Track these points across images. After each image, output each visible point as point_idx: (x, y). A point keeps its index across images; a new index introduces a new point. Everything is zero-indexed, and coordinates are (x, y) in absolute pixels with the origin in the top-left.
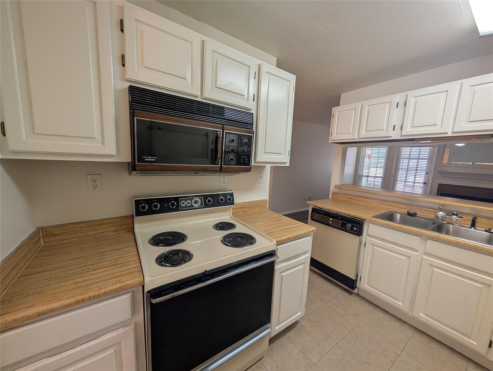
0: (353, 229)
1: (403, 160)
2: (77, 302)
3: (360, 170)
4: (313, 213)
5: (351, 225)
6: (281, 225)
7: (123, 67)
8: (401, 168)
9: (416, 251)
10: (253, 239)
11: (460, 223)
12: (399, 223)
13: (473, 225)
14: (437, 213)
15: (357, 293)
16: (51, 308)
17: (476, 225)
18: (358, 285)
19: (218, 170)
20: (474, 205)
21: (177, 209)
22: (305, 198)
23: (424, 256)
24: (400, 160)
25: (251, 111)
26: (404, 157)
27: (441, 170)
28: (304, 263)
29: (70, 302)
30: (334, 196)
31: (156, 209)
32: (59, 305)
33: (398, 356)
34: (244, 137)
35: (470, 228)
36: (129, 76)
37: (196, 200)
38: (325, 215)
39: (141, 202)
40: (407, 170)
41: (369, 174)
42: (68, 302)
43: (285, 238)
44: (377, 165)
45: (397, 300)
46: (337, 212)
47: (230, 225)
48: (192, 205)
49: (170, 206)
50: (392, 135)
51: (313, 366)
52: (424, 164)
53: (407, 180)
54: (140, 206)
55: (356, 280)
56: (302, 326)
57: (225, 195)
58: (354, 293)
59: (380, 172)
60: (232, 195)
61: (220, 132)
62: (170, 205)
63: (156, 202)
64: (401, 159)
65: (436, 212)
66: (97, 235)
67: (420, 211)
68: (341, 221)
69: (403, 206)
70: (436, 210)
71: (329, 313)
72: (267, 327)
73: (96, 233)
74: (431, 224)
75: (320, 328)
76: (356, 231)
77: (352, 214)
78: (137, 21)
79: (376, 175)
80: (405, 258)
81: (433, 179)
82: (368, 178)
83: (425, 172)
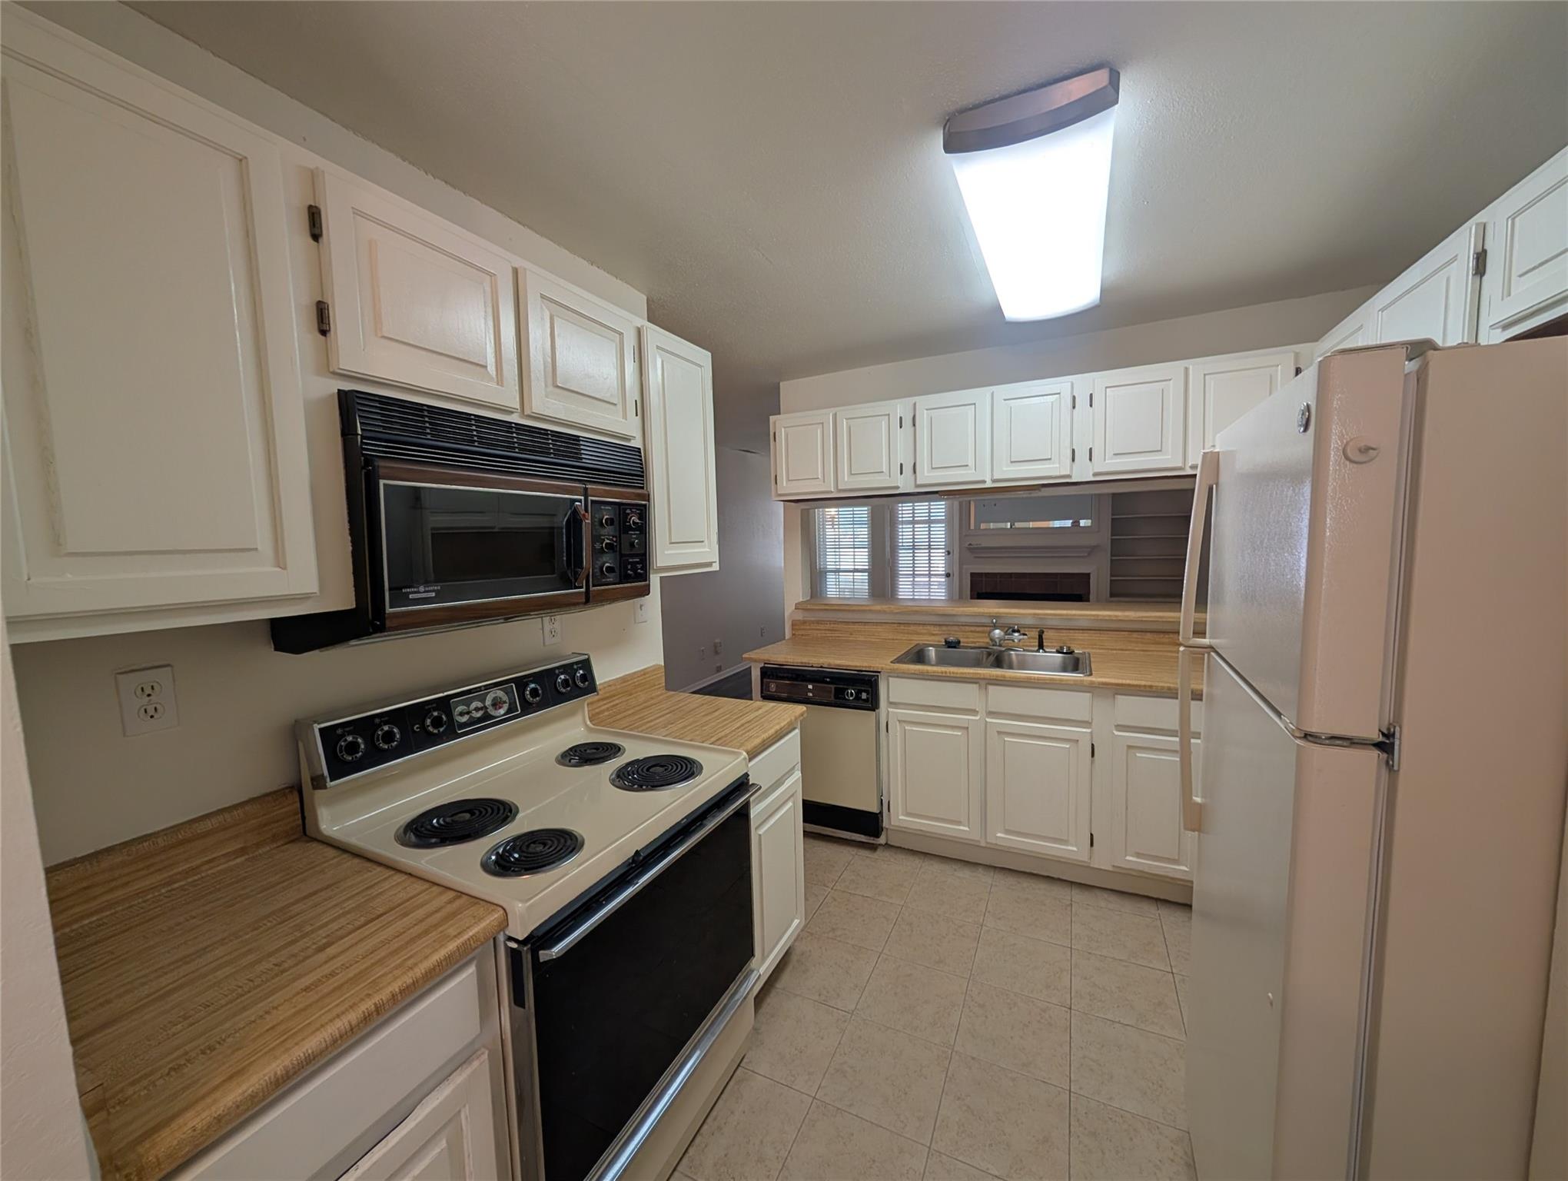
0: (861, 699)
1: (904, 526)
2: (365, 1019)
3: (819, 556)
4: (765, 680)
5: (852, 690)
6: (729, 718)
7: (321, 336)
8: (901, 545)
9: (974, 712)
10: (694, 762)
11: (1023, 646)
12: (937, 664)
13: (1041, 646)
14: (992, 634)
15: (886, 844)
16: (304, 1054)
17: (1045, 644)
18: (885, 824)
19: (580, 601)
20: (1035, 608)
21: (452, 731)
22: (703, 651)
23: (988, 720)
24: (897, 528)
25: (632, 441)
26: (904, 519)
27: (970, 544)
28: (792, 795)
29: (349, 1022)
30: (798, 630)
31: (391, 746)
32: (324, 1039)
33: (982, 926)
34: (631, 509)
35: (1038, 651)
36: (347, 362)
37: (496, 697)
38: (796, 679)
39: (339, 731)
40: (914, 549)
41: (839, 565)
42: (344, 1024)
43: (757, 741)
44: (854, 541)
45: (959, 823)
46: (821, 667)
47: (605, 748)
48: (487, 717)
49: (431, 729)
50: (900, 484)
51: (851, 1017)
52: (939, 533)
53: (916, 573)
54: (341, 746)
55: (881, 813)
56: (802, 954)
57: (568, 669)
58: (880, 845)
59: (863, 558)
60: (586, 664)
61: (580, 501)
62: (428, 726)
63: (349, 733)
65: (990, 632)
66: (175, 883)
67: (964, 635)
68: (833, 686)
69: (936, 630)
70: (988, 628)
71: (846, 905)
72: (748, 969)
73: (170, 877)
74: (985, 657)
75: (840, 941)
76: (866, 700)
77: (850, 663)
78: (357, 214)
79: (855, 565)
80: (960, 734)
81: (961, 564)
82: (839, 575)
83: (944, 551)
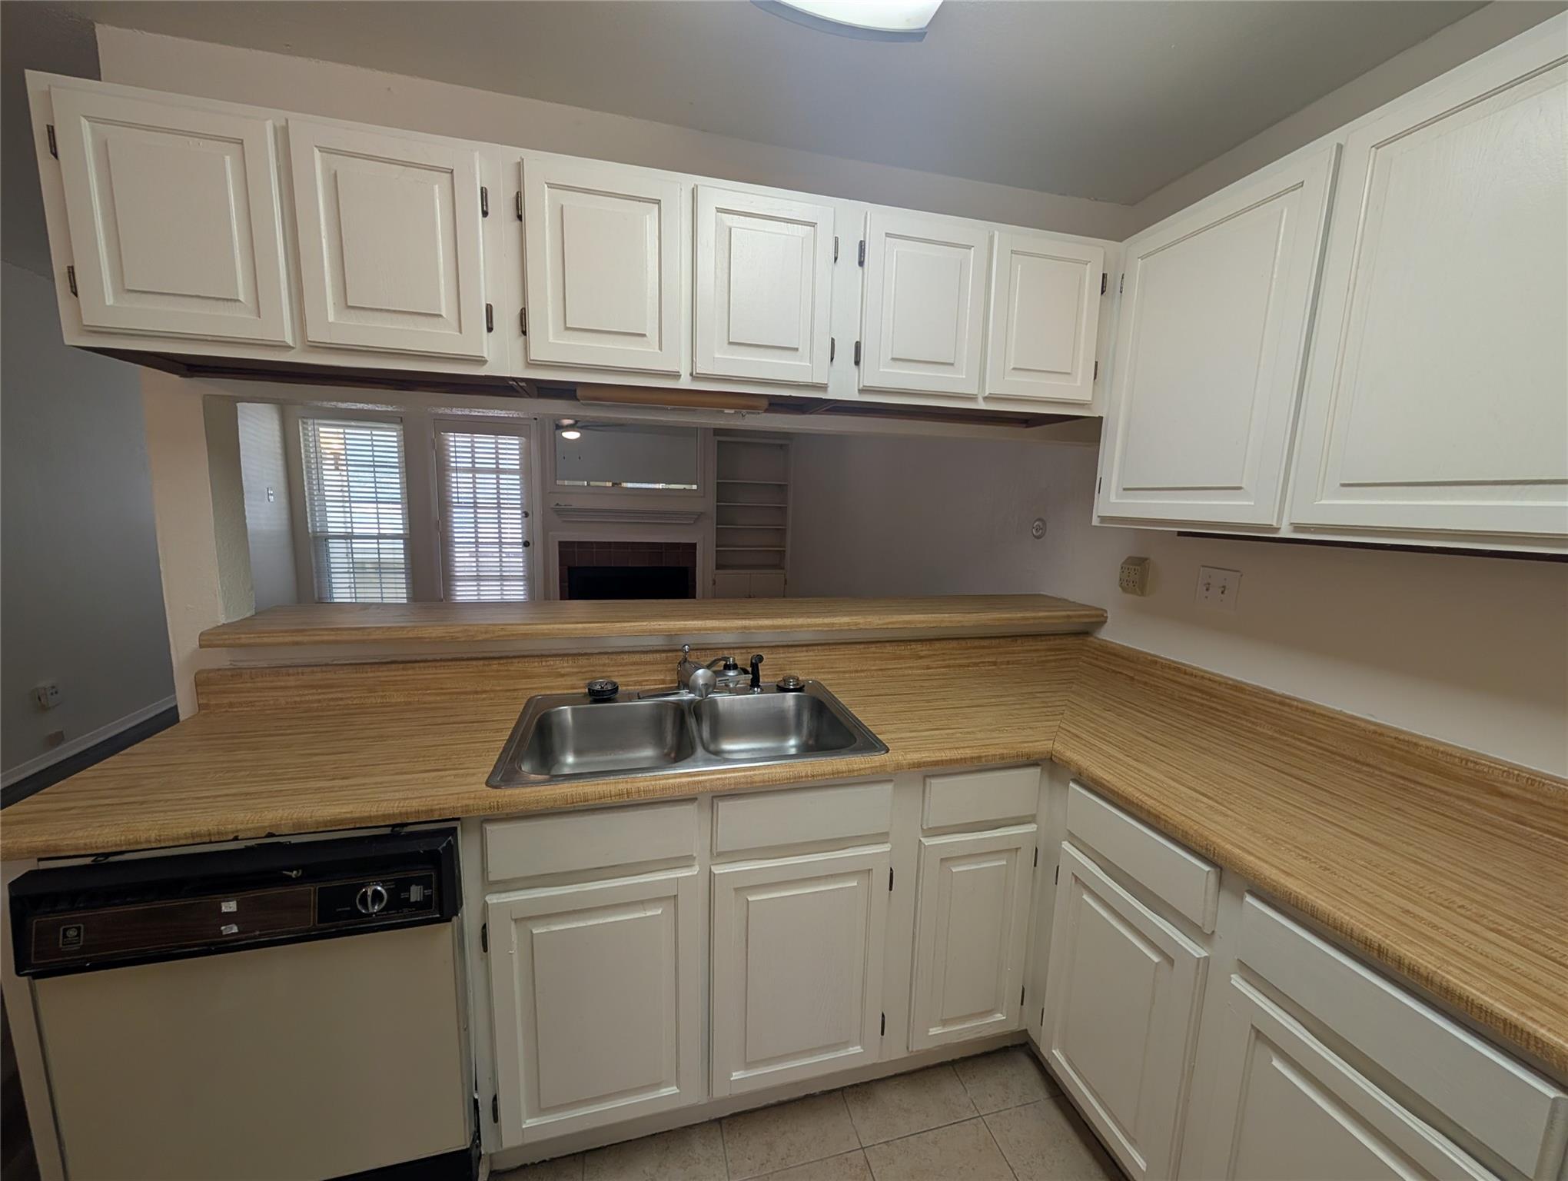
0: (407, 902)
1: (459, 475)
3: (313, 515)
4: (34, 924)
5: (384, 883)
8: (456, 500)
9: (685, 861)
23: (715, 869)
24: (449, 476)
26: (459, 465)
27: (557, 504)
30: (214, 693)
40: (474, 506)
41: (352, 528)
44: (376, 493)
46: (271, 835)
50: (488, 355)
52: (512, 485)
53: (480, 540)
59: (394, 520)
64: (449, 473)
67: (619, 671)
68: (314, 889)
76: (424, 905)
79: (379, 528)
80: (657, 913)
81: (546, 529)
82: (351, 543)
83: (519, 512)
